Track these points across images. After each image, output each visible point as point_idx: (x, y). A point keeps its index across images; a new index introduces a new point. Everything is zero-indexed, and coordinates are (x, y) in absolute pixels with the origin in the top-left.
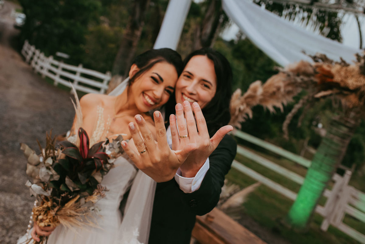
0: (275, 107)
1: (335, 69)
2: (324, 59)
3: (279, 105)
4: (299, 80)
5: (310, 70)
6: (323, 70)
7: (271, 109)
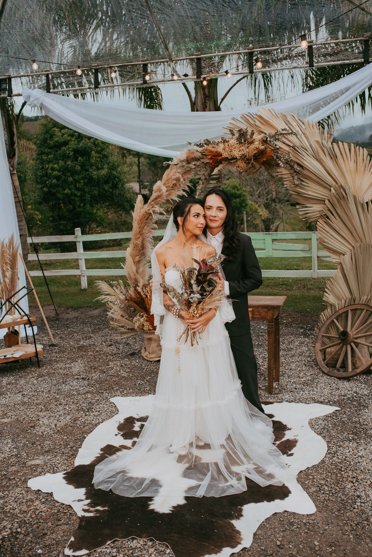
0: (179, 197)
1: (220, 148)
2: (208, 142)
3: (181, 193)
4: (192, 166)
5: (199, 155)
6: (211, 152)
7: (177, 199)
